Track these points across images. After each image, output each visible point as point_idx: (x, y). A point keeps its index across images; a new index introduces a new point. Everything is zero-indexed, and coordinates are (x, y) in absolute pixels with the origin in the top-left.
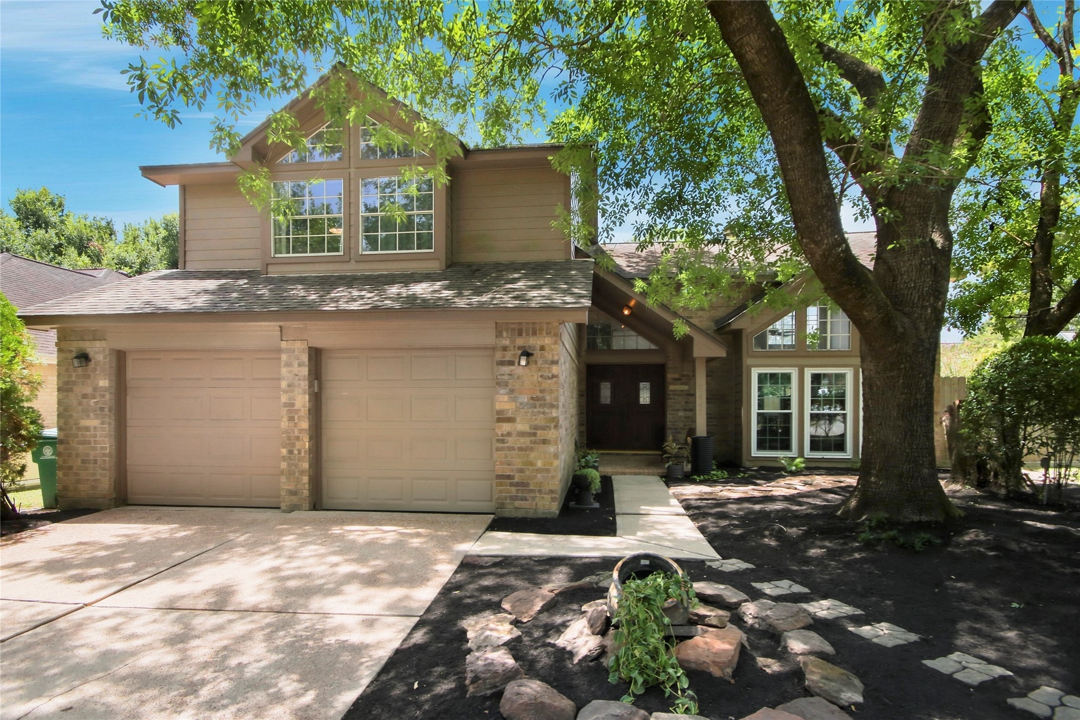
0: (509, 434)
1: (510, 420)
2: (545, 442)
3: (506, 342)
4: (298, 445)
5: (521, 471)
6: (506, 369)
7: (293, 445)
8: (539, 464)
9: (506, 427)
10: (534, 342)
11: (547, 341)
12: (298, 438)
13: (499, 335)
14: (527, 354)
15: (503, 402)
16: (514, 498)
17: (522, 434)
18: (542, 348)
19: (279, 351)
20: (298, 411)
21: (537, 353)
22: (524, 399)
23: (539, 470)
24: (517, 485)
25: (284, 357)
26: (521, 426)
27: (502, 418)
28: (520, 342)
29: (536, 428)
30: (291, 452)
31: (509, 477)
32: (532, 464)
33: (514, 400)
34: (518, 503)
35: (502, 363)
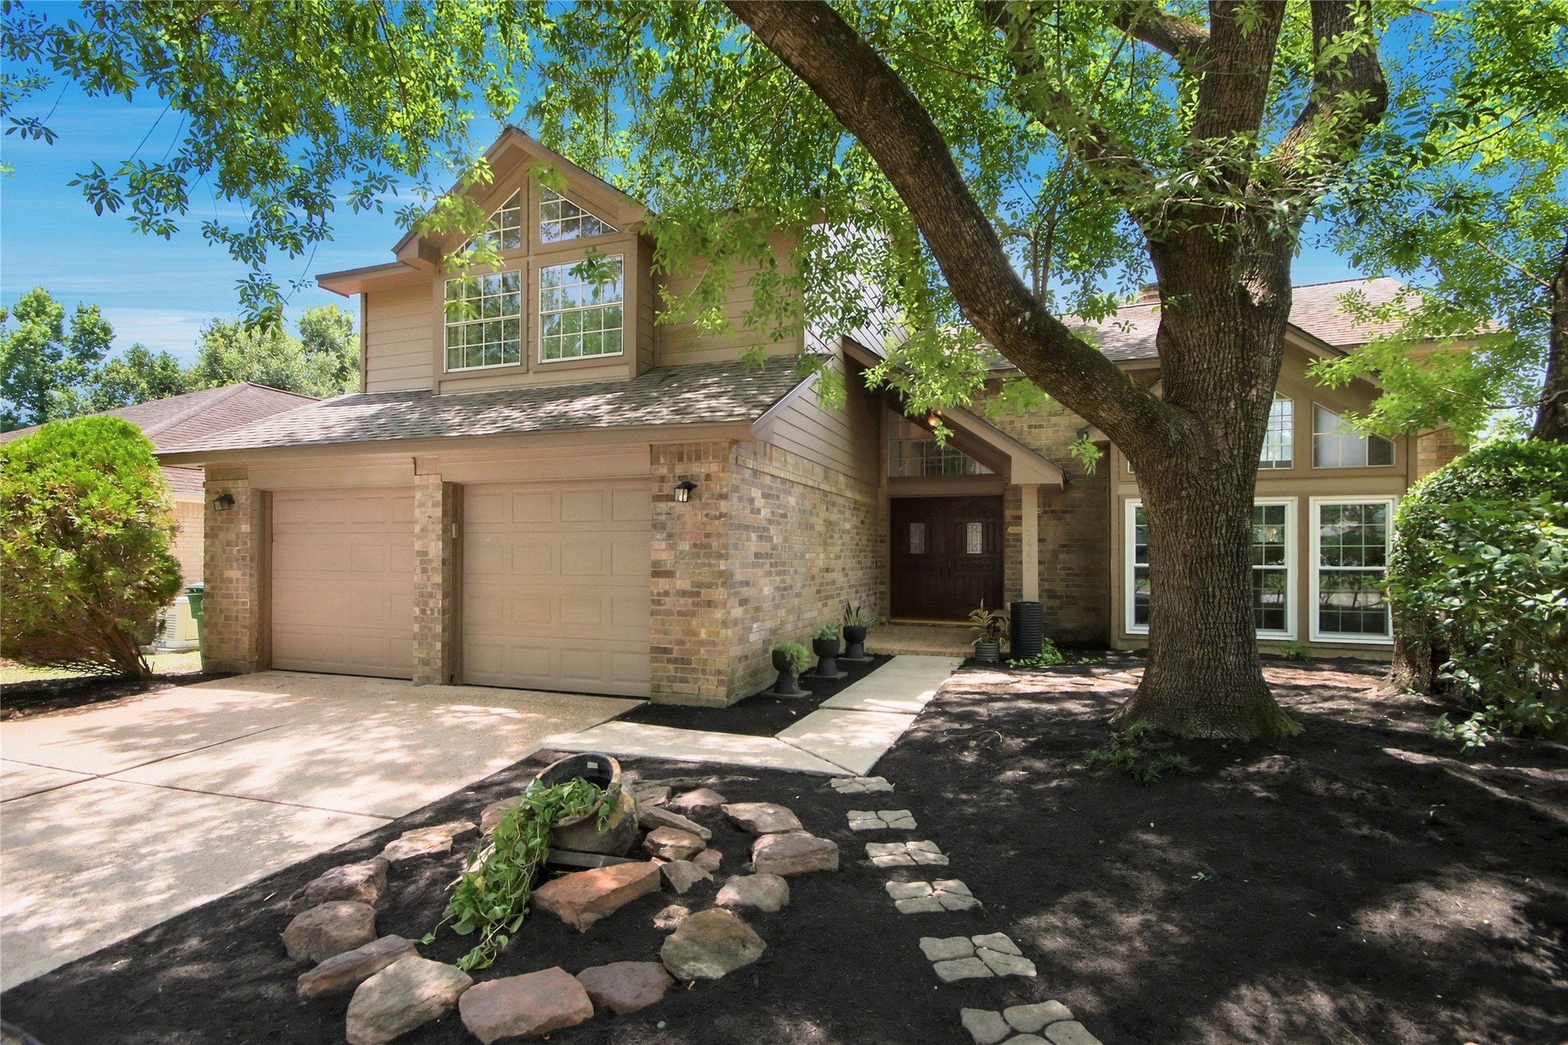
0: (666, 594)
1: (669, 574)
2: (710, 604)
3: (663, 471)
4: (431, 603)
5: (681, 643)
6: (662, 506)
7: (426, 604)
8: (703, 634)
9: (663, 584)
10: (696, 469)
11: (713, 467)
12: (431, 595)
13: (654, 460)
14: (689, 486)
15: (660, 550)
16: (672, 679)
17: (684, 593)
18: (708, 477)
19: (413, 488)
20: (431, 561)
21: (701, 484)
22: (685, 546)
23: (702, 643)
24: (675, 661)
25: (418, 495)
26: (681, 583)
27: (659, 572)
28: (679, 470)
29: (700, 585)
30: (423, 612)
31: (665, 650)
32: (695, 634)
33: (673, 547)
34: (677, 686)
35: (657, 498)
